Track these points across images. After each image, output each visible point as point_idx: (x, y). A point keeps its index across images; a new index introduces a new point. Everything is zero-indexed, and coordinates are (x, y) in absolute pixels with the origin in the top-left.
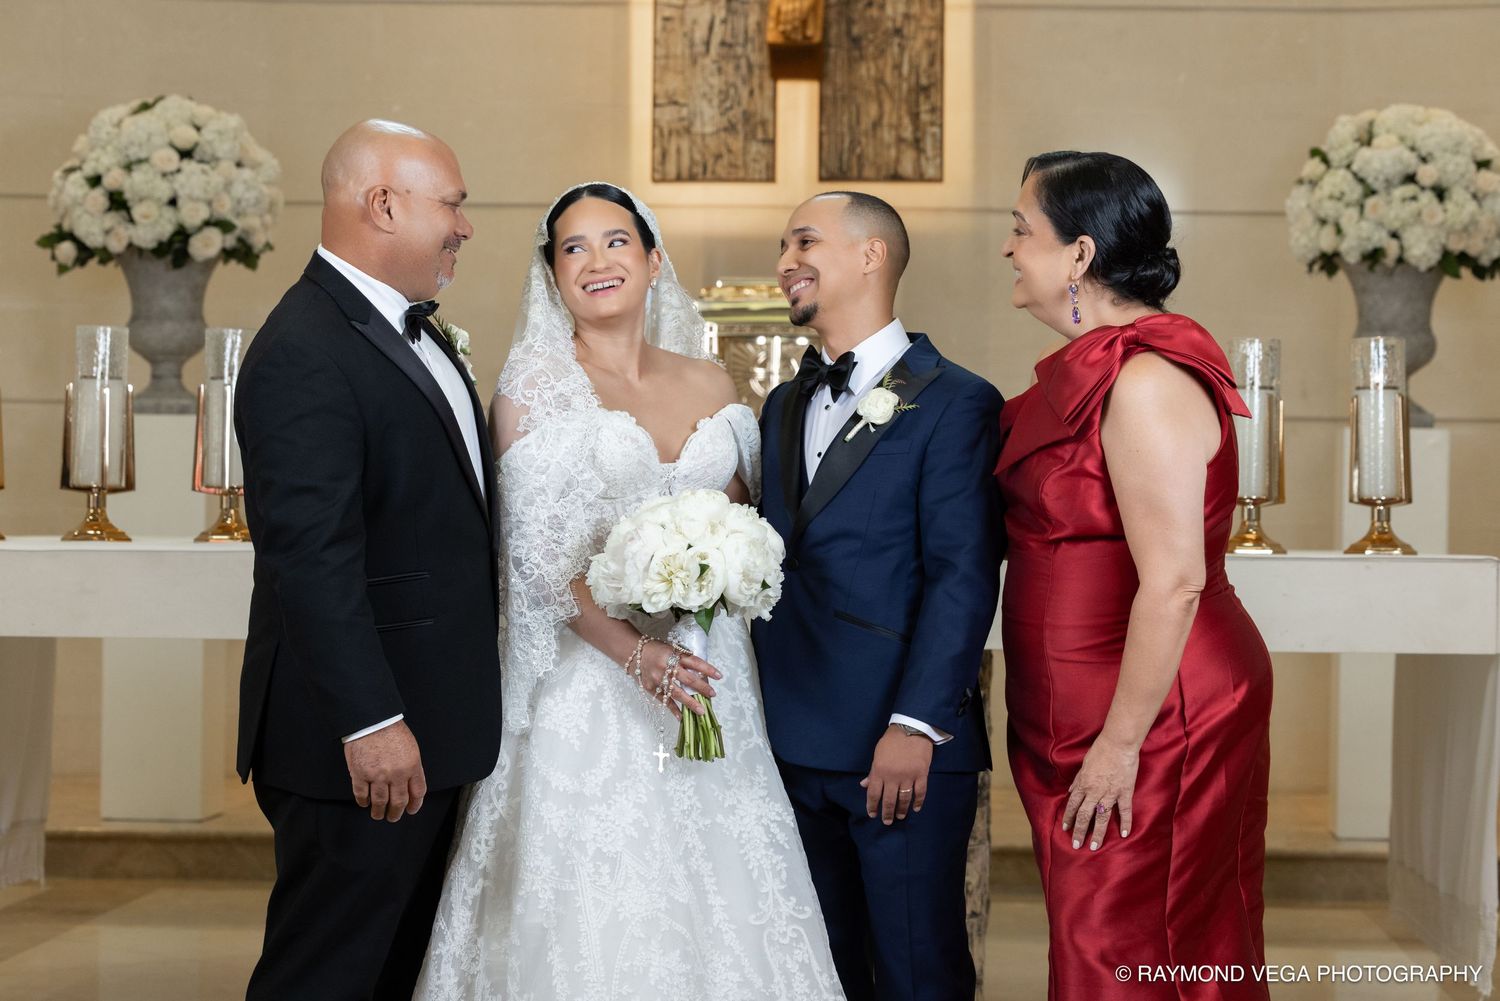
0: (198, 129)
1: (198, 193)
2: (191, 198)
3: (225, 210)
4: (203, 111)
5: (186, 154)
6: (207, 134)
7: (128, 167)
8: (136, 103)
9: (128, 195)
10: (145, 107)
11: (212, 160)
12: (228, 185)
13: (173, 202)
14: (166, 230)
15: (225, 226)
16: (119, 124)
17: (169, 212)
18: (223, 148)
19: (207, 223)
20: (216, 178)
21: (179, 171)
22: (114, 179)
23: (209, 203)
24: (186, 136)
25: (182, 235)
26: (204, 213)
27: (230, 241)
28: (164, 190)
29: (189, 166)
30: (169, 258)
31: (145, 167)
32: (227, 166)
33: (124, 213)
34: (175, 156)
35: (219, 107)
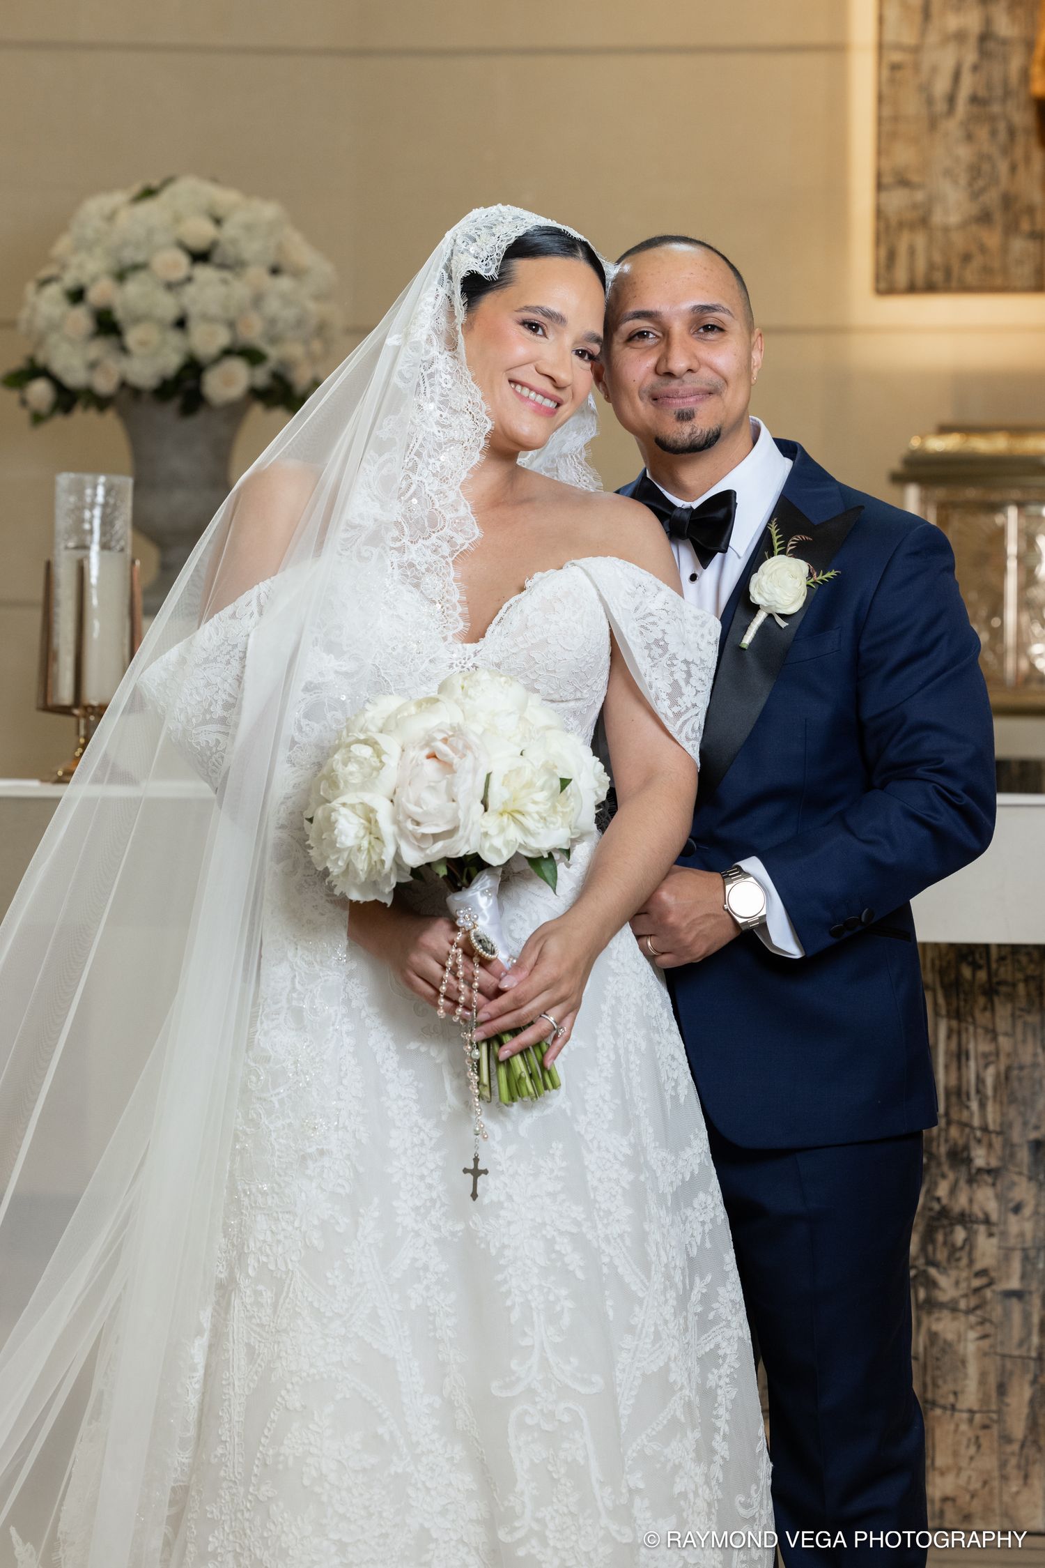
0: (218, 221)
1: (214, 309)
2: (207, 318)
3: (253, 333)
4: (225, 197)
5: (200, 257)
6: (230, 230)
7: (121, 276)
8: (137, 188)
9: (119, 314)
10: (149, 193)
11: (234, 266)
12: (258, 300)
13: (181, 323)
14: (171, 361)
15: (253, 356)
16: (111, 217)
17: (174, 338)
18: (251, 249)
19: (228, 352)
20: (240, 290)
21: (189, 279)
22: (104, 291)
23: (231, 325)
24: (200, 231)
25: (193, 369)
26: (222, 338)
27: (261, 377)
28: (167, 306)
29: (204, 273)
30: (176, 403)
31: (142, 276)
32: (257, 274)
33: (113, 339)
34: (183, 260)
35: (251, 190)
